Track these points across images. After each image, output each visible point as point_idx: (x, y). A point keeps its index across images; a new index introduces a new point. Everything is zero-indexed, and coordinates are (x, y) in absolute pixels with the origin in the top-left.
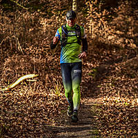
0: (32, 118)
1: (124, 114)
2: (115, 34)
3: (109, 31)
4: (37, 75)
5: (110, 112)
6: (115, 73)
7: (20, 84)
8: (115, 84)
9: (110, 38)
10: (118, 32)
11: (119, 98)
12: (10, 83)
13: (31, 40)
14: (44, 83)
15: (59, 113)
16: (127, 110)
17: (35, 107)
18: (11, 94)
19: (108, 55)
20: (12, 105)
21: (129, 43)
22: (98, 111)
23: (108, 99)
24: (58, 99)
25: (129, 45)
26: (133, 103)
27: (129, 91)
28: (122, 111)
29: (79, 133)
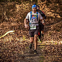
0: (13, 51)
1: (55, 48)
2: (51, 11)
3: (48, 10)
4: (15, 31)
5: (49, 47)
6: (51, 30)
7: (7, 35)
8: (51, 35)
9: (48, 13)
10: (52, 10)
11: (53, 41)
12: (2, 35)
13: (12, 15)
14: (18, 35)
15: (25, 48)
16: (56, 46)
17: (14, 46)
18: (3, 40)
19: (47, 21)
20: (3, 45)
21: (57, 15)
22: (43, 47)
23: (48, 42)
24: (25, 42)
25: (57, 17)
26: (59, 43)
27: (57, 38)
28: (54, 47)
29: (34, 57)
